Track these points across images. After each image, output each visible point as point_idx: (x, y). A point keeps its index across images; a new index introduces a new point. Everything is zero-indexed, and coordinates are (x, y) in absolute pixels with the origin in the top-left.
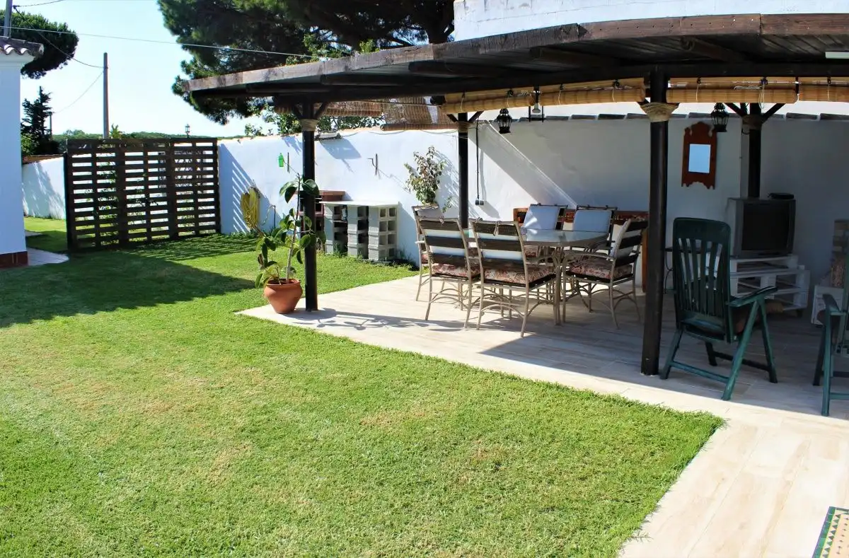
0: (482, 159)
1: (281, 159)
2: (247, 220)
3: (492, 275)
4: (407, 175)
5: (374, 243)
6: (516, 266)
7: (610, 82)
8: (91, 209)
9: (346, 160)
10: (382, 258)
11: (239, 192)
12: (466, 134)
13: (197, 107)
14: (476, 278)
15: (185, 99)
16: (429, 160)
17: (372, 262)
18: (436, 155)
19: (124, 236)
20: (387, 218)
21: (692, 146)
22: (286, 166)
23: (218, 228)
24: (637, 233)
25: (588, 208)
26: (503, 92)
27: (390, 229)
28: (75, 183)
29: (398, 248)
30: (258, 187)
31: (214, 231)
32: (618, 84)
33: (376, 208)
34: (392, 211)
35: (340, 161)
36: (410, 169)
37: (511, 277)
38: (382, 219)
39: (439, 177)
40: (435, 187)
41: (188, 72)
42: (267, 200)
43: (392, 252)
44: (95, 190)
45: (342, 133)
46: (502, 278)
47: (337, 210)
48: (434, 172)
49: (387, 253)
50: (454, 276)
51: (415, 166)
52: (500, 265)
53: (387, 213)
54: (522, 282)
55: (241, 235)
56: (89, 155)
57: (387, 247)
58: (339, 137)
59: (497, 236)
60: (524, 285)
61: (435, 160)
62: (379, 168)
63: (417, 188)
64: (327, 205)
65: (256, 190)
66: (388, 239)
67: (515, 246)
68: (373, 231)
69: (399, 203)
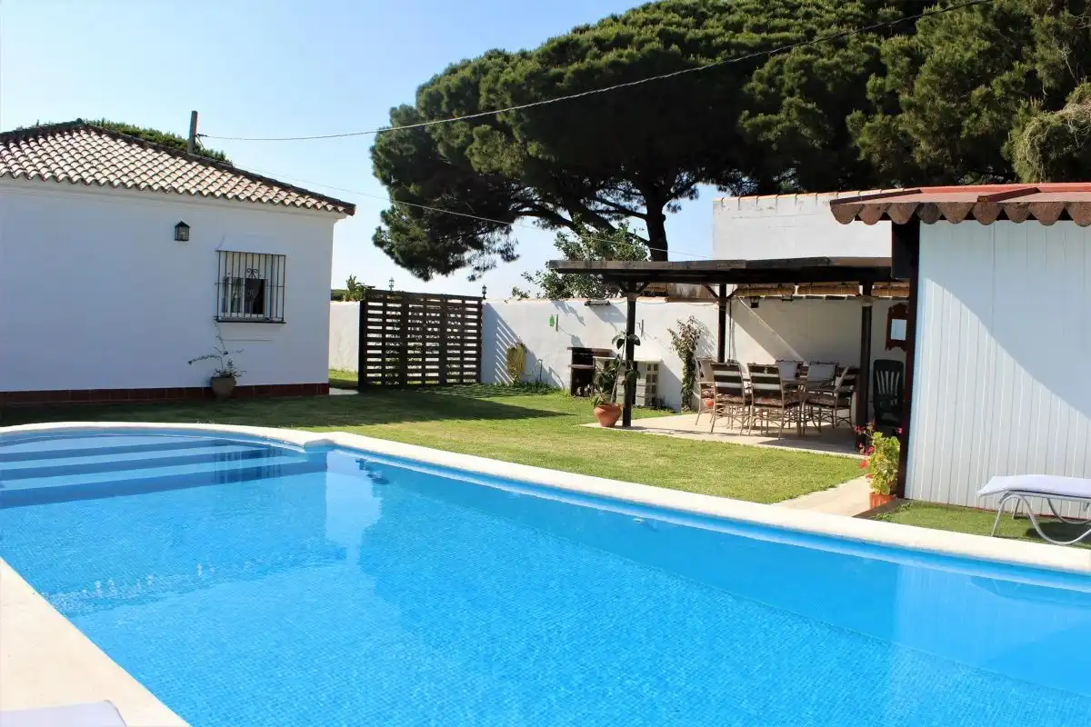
0: (733, 328)
1: (552, 320)
2: (511, 372)
3: (759, 401)
4: (671, 337)
5: (641, 392)
6: (776, 394)
7: (840, 283)
8: (380, 352)
9: (614, 324)
10: (647, 404)
11: (505, 347)
12: (725, 308)
13: (400, 260)
14: (748, 403)
15: (385, 251)
16: (689, 326)
17: (639, 407)
18: (696, 322)
19: (403, 378)
20: (652, 372)
21: (893, 321)
22: (555, 325)
23: (478, 378)
24: (852, 377)
25: (818, 363)
26: (775, 286)
27: (654, 382)
28: (370, 327)
29: (658, 397)
30: (524, 343)
31: (474, 381)
32: (844, 284)
33: (644, 363)
34: (656, 366)
35: (608, 324)
36: (673, 333)
37: (773, 402)
38: (649, 372)
39: (698, 340)
40: (694, 348)
41: (388, 223)
42: (533, 355)
43: (654, 399)
44: (384, 336)
45: (611, 301)
46: (766, 403)
47: (607, 364)
48: (693, 336)
49: (650, 400)
50: (732, 403)
51: (678, 332)
52: (766, 394)
53: (652, 368)
54: (779, 404)
55: (504, 385)
56: (381, 304)
57: (651, 396)
58: (608, 304)
59: (765, 375)
60: (781, 407)
61: (694, 326)
62: (645, 331)
63: (678, 346)
64: (599, 360)
65: (522, 345)
66: (652, 389)
67: (776, 381)
68: (641, 382)
69: (662, 361)
